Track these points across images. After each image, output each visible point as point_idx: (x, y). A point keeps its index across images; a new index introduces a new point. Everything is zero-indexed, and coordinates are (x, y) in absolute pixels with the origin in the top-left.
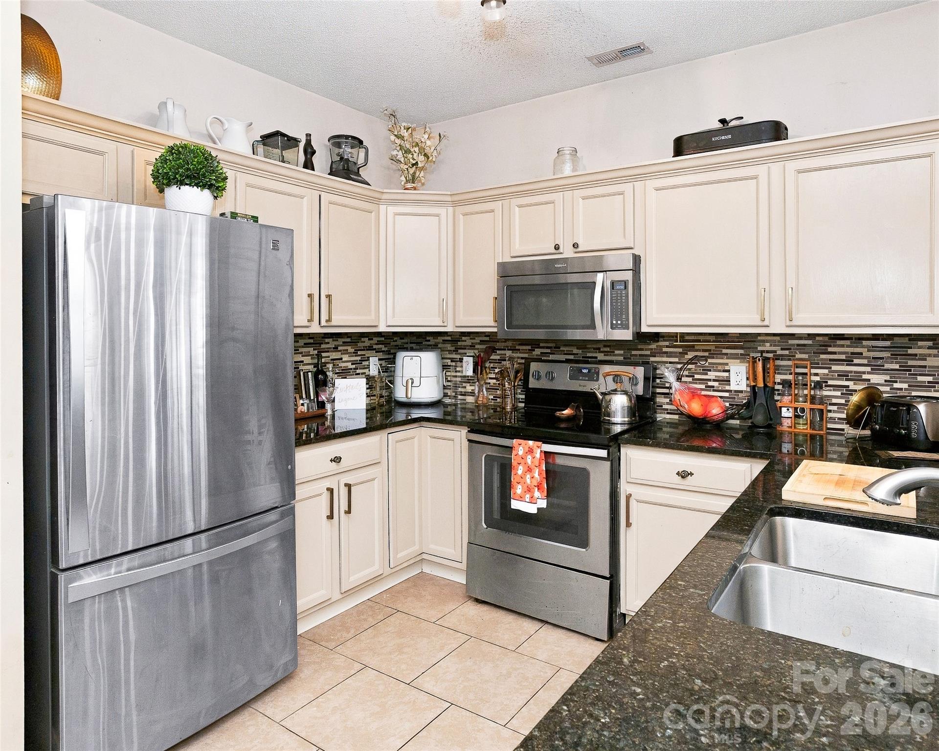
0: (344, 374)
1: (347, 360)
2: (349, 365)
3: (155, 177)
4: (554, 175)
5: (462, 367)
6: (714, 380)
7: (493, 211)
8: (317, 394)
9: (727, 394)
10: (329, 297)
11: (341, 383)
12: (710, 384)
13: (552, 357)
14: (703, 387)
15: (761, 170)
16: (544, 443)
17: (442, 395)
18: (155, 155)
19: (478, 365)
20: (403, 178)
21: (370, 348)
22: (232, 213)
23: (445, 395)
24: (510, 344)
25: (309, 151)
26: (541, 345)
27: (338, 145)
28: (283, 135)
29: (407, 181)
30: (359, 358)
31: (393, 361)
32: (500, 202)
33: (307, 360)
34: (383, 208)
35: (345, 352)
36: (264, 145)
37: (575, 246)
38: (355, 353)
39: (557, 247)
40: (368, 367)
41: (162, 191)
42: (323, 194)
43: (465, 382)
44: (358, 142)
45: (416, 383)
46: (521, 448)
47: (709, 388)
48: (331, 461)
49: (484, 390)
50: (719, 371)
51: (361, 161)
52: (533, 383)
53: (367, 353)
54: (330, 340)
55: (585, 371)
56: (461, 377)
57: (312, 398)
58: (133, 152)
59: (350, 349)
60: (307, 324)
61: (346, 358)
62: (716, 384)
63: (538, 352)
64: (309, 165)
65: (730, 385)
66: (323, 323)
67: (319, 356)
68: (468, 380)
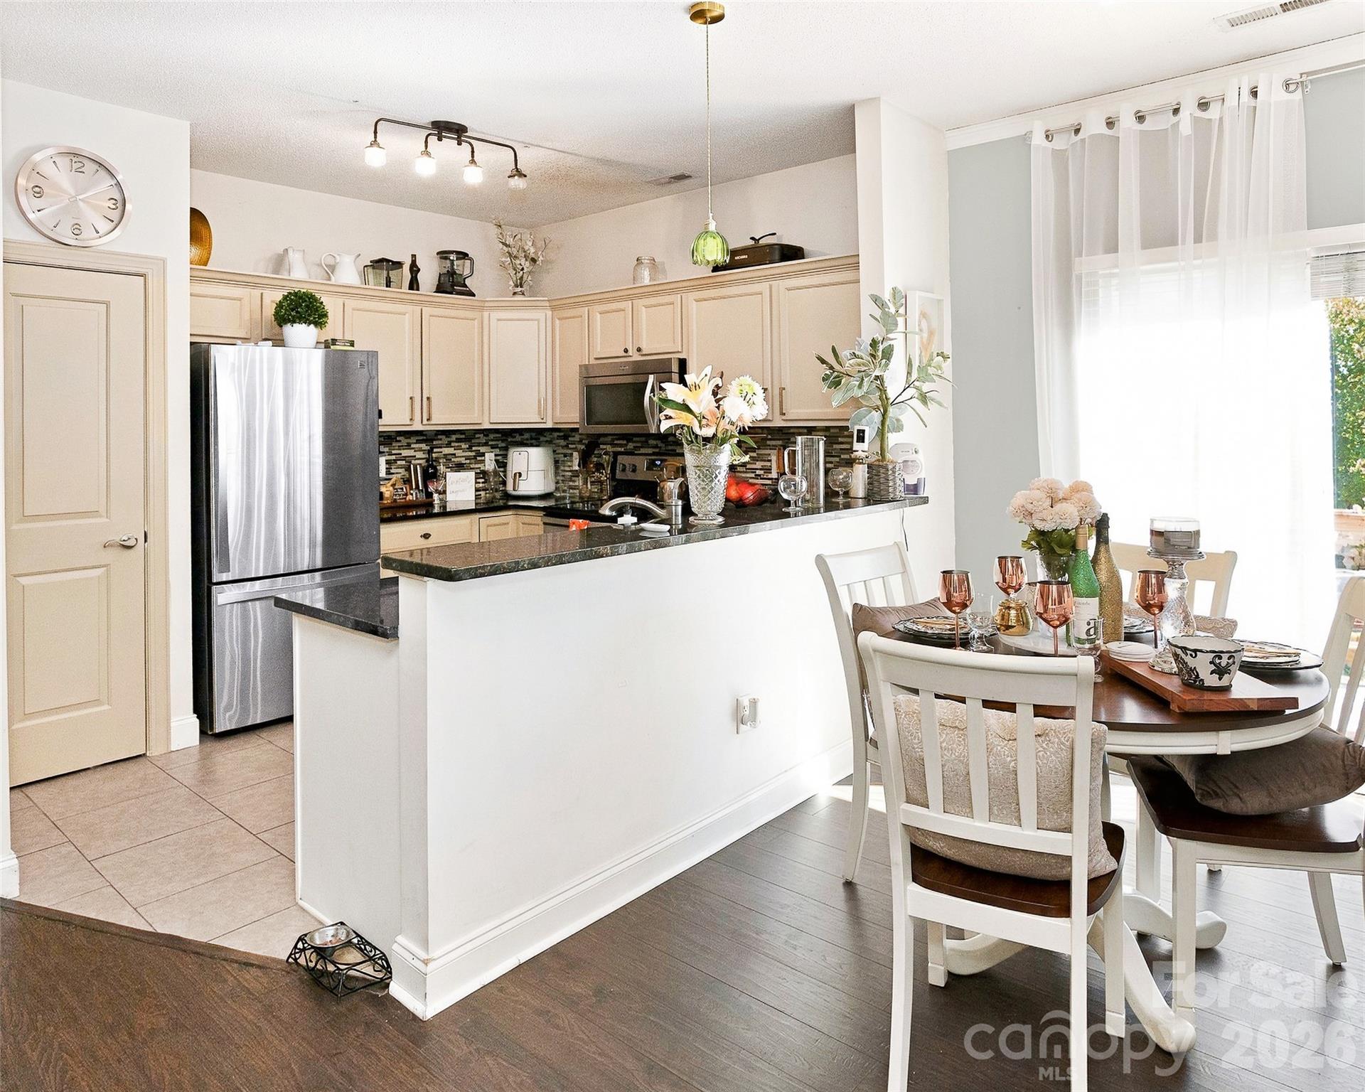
0: (460, 467)
1: (461, 454)
2: (463, 460)
3: (277, 314)
4: (634, 283)
5: (572, 461)
6: (761, 469)
7: (581, 317)
8: (426, 486)
9: (769, 482)
10: (428, 398)
11: (452, 477)
12: (758, 472)
13: (643, 451)
14: (753, 475)
15: (763, 287)
16: (591, 521)
17: (554, 488)
18: (278, 296)
19: (584, 460)
20: (511, 283)
21: (486, 444)
22: (332, 339)
23: (557, 489)
24: (609, 439)
25: (414, 269)
26: (634, 439)
27: (446, 258)
28: (388, 261)
29: (516, 286)
30: (473, 454)
31: (505, 456)
32: (586, 308)
33: (419, 455)
34: (486, 314)
35: (459, 448)
36: (374, 268)
37: (639, 350)
38: (470, 449)
39: (626, 351)
40: (483, 461)
41: (281, 326)
42: (424, 308)
43: (574, 476)
44: (463, 256)
45: (524, 477)
46: (574, 526)
47: (758, 476)
48: (421, 536)
49: (589, 483)
50: (765, 461)
51: (467, 272)
52: (619, 475)
53: (482, 449)
54: (443, 437)
55: (658, 463)
56: (570, 471)
57: (421, 488)
58: (262, 294)
59: (464, 446)
60: (408, 423)
61: (459, 453)
62: (762, 472)
63: (631, 446)
64: (414, 285)
65: (771, 473)
66: (425, 422)
67: (430, 452)
68: (575, 474)
